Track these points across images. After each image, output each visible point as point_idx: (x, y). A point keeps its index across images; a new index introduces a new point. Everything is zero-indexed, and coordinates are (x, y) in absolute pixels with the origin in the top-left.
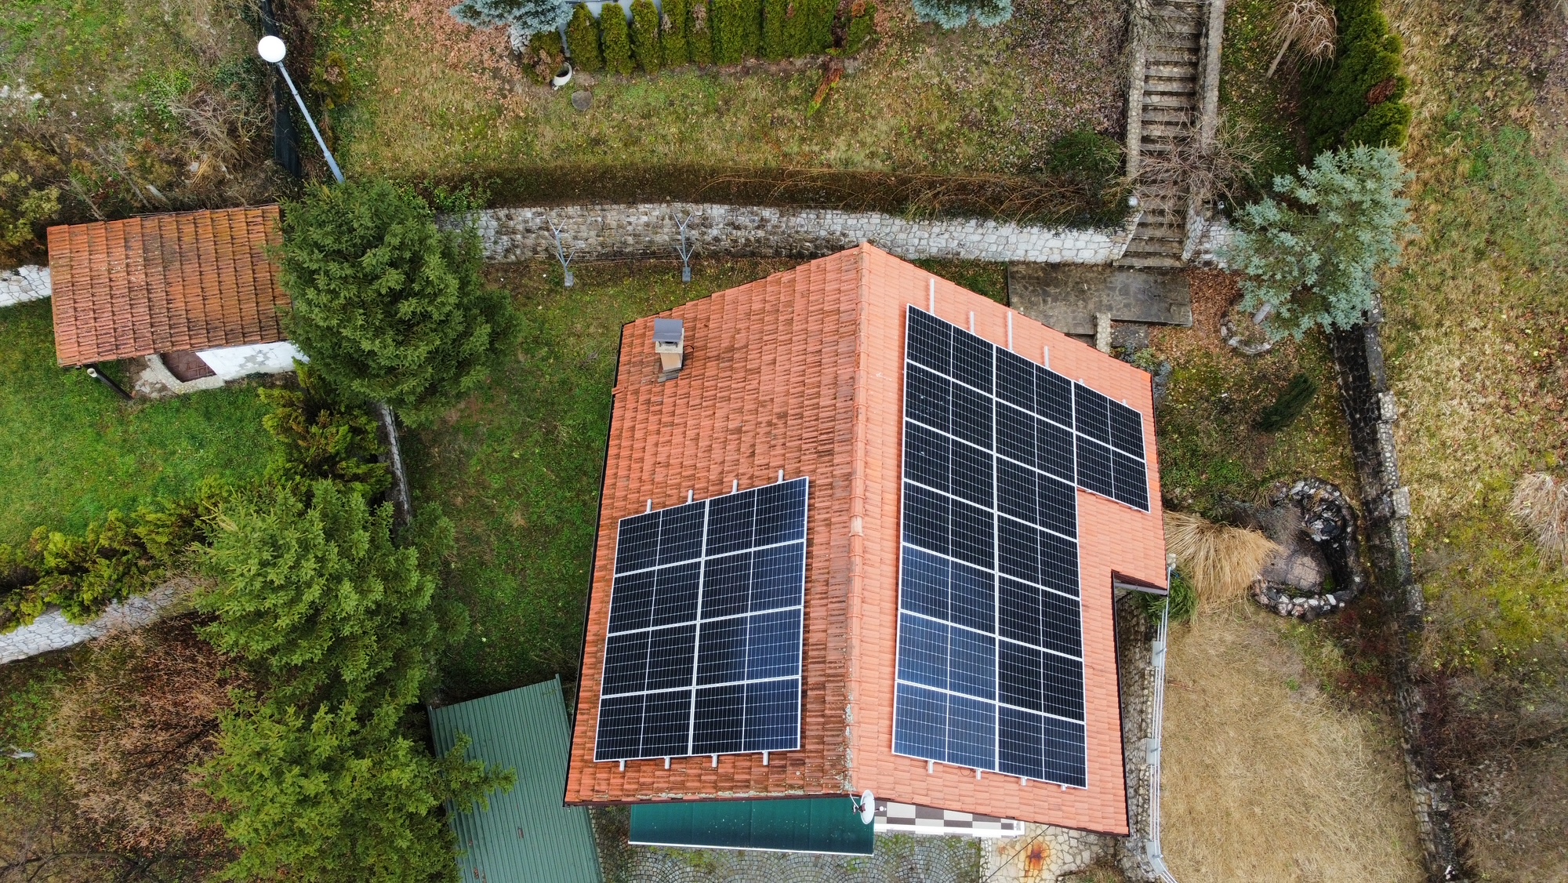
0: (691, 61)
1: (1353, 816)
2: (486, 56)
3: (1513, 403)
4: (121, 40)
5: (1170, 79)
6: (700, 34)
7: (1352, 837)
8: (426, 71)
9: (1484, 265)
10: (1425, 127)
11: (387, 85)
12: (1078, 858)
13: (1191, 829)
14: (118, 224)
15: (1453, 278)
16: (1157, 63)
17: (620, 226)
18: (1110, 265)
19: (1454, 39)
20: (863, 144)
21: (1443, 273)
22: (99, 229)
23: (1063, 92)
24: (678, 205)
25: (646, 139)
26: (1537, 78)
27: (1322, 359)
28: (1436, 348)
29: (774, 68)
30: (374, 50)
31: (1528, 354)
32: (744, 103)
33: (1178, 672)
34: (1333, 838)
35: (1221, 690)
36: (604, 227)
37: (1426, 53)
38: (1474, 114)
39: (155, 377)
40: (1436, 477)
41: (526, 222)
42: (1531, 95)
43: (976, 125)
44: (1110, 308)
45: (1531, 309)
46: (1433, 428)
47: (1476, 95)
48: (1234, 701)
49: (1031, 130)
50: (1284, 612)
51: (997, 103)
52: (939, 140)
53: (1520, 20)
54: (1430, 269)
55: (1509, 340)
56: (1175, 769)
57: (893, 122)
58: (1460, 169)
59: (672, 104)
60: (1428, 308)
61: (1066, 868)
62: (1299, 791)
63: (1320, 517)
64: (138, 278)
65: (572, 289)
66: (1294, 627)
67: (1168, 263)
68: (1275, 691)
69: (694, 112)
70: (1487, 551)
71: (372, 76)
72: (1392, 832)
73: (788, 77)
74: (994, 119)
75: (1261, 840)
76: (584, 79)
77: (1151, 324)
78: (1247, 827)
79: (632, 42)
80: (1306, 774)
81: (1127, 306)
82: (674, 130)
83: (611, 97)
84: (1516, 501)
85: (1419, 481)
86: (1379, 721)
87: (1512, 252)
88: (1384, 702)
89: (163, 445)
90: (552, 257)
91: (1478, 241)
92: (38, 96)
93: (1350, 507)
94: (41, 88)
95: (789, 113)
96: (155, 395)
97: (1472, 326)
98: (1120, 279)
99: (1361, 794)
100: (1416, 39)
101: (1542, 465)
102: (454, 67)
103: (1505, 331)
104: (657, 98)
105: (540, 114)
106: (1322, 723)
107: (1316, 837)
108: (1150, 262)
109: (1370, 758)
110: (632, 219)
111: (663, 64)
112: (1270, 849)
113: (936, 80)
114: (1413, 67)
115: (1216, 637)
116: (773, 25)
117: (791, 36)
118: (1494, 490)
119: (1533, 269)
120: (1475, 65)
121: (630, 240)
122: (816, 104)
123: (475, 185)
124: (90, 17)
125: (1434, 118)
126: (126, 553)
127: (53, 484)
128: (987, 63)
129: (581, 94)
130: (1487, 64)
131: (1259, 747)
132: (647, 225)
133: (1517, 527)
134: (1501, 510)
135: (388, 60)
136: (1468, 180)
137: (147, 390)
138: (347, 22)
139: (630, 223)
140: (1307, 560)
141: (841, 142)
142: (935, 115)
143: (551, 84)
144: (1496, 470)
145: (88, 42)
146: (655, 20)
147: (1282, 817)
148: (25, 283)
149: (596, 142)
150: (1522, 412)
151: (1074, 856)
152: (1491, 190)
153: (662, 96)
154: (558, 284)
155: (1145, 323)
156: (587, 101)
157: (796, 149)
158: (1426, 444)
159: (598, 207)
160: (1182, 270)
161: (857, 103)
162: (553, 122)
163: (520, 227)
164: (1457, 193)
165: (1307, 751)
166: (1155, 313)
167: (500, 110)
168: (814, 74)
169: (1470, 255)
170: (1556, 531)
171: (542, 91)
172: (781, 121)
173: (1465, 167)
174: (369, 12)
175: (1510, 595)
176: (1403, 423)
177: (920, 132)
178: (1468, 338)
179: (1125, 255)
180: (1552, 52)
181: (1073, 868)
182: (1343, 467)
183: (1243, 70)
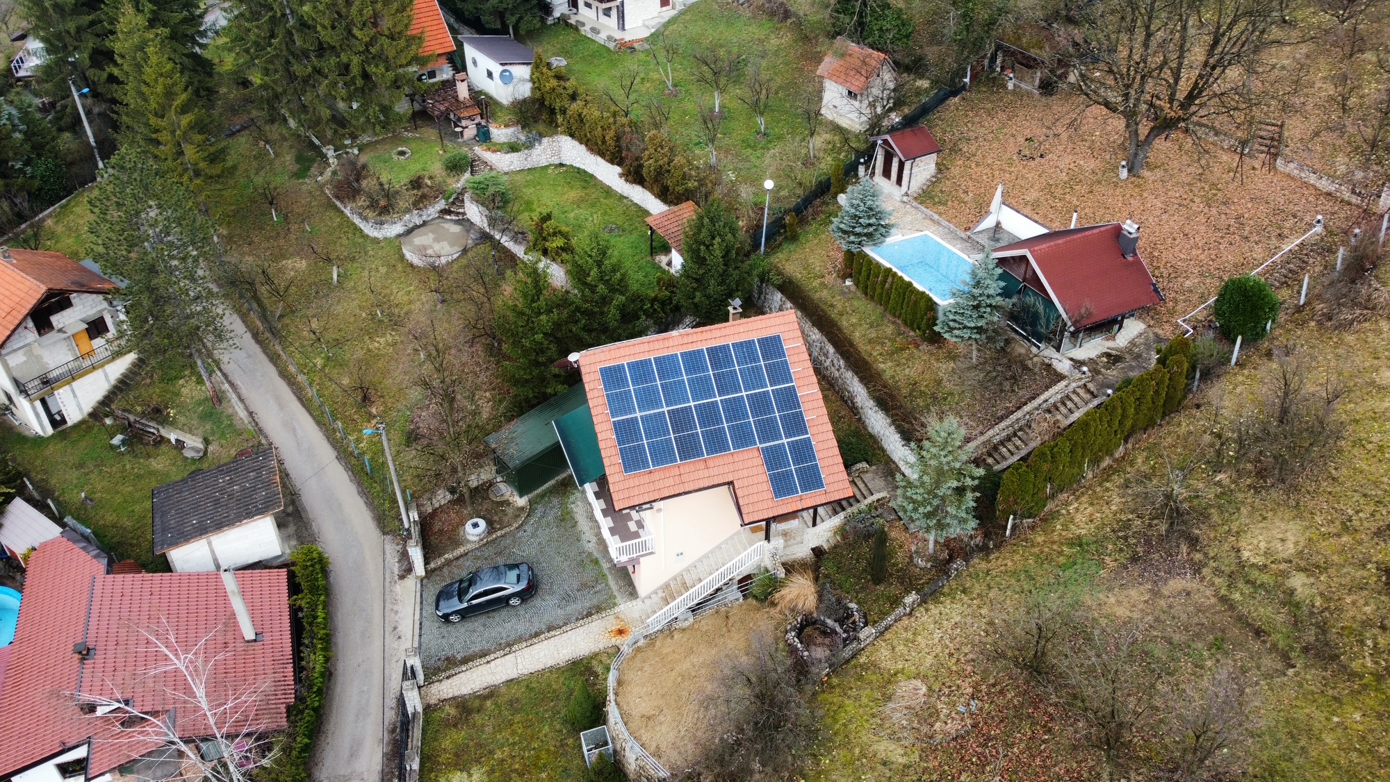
3: (956, 656)
8: (820, 251)
15: (1000, 590)
19: (1128, 520)
20: (895, 371)
21: (1000, 585)
23: (974, 414)
24: (824, 338)
25: (845, 317)
28: (960, 606)
29: (902, 328)
31: (985, 644)
32: (881, 330)
35: (733, 637)
38: (1094, 548)
39: (664, 258)
42: (1124, 562)
46: (918, 632)
47: (1105, 544)
52: (917, 392)
54: (998, 579)
56: (685, 639)
57: (912, 374)
58: (1061, 559)
59: (864, 314)
60: (977, 590)
61: (620, 646)
69: (865, 321)
70: (868, 690)
71: (807, 241)
73: (903, 334)
74: (942, 402)
76: (855, 288)
82: (854, 321)
83: (852, 298)
84: (903, 685)
89: (639, 269)
95: (888, 343)
96: (656, 261)
97: (983, 612)
101: (930, 684)
102: (828, 256)
104: (862, 309)
105: (830, 286)
107: (679, 714)
113: (942, 375)
118: (903, 674)
120: (1122, 534)
122: (899, 346)
125: (1079, 537)
128: (963, 384)
129: (847, 291)
130: (1126, 538)
132: (813, 340)
133: (889, 693)
134: (894, 683)
137: (658, 259)
138: (821, 225)
141: (889, 365)
142: (926, 384)
143: (844, 281)
144: (914, 668)
149: (832, 306)
150: (954, 661)
152: (1057, 575)
156: (846, 294)
157: (875, 354)
161: (910, 359)
162: (831, 292)
164: (1046, 566)
167: (822, 277)
168: (909, 339)
169: (1017, 589)
170: (897, 708)
171: (840, 281)
172: (883, 344)
175: (850, 709)
176: (913, 619)
177: (915, 384)
178: (974, 615)
180: (1156, 557)
181: (621, 649)
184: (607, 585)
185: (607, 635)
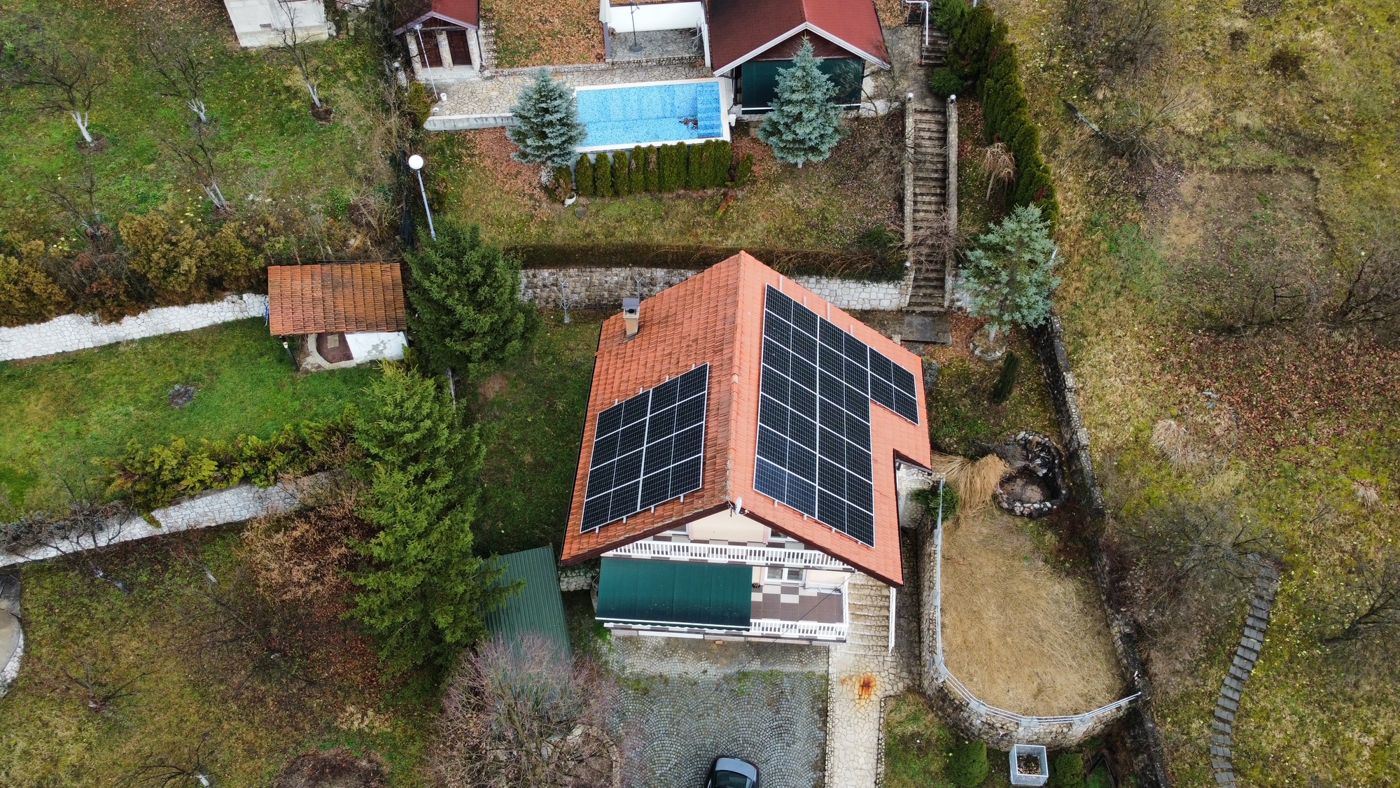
0: (646, 190)
1: (1073, 644)
2: (526, 187)
3: (1148, 380)
4: (318, 173)
5: (930, 203)
6: (652, 172)
7: (1073, 658)
8: (491, 195)
9: (1121, 299)
10: (1079, 225)
11: (467, 202)
12: (895, 687)
13: (966, 654)
14: (308, 267)
15: (1104, 308)
16: (922, 194)
17: (600, 284)
18: (901, 311)
19: (1092, 178)
20: (747, 237)
21: (1097, 305)
22: (297, 269)
23: (867, 209)
24: (636, 269)
25: (618, 234)
26: (1141, 198)
27: (1034, 363)
28: (1097, 348)
29: (695, 195)
30: (462, 183)
31: (1153, 350)
32: (677, 213)
33: (954, 553)
34: (1061, 658)
35: (981, 563)
36: (591, 285)
37: (1077, 186)
38: (1107, 218)
39: (313, 360)
40: (1105, 425)
41: (544, 279)
42: (1139, 206)
43: (814, 227)
44: (901, 333)
45: (1151, 322)
46: (1101, 395)
47: (1107, 208)
48: (990, 570)
49: (848, 230)
50: (1018, 512)
51: (827, 215)
52: (793, 235)
53: (1128, 168)
54: (1089, 303)
55: (1141, 343)
56: (954, 614)
57: (765, 225)
58: (1102, 247)
59: (634, 214)
60: (1090, 325)
61: (887, 693)
62: (1036, 628)
63: (1039, 457)
64: (318, 294)
65: (568, 325)
66: (1026, 523)
67: (936, 309)
68: (1016, 563)
69: (647, 219)
70: (1141, 468)
71: (459, 197)
72: (1102, 657)
73: (703, 199)
74: (826, 224)
75: (1012, 659)
76: (583, 200)
77: (927, 343)
78: (1003, 651)
79: (613, 176)
80: (1040, 616)
81: (910, 332)
82: (635, 228)
83: (598, 211)
84: (1155, 437)
85: (1095, 428)
86: (1086, 583)
87: (1136, 291)
88: (1088, 571)
89: (316, 396)
90: (557, 306)
91: (1117, 286)
92: (269, 200)
93: (1056, 448)
94: (271, 196)
95: (703, 219)
96: (313, 370)
97: (1118, 334)
98: (907, 319)
99: (1076, 630)
100: (1070, 179)
101: (1168, 415)
102: (508, 193)
103: (1137, 337)
104: (625, 211)
105: (556, 220)
106: (1048, 583)
107: (1049, 658)
108: (925, 309)
109: (1082, 606)
110: (608, 279)
111: (630, 192)
112: (1019, 665)
113: (791, 202)
114: (1070, 193)
115: (976, 531)
116: (694, 167)
117: (705, 174)
118: (1141, 431)
119: (1149, 300)
120: (1106, 191)
121: (606, 294)
122: (720, 213)
123: (517, 252)
124: (302, 161)
125: (1085, 221)
126: (293, 449)
127: (249, 415)
128: (820, 193)
129: (581, 208)
130: (1113, 191)
131: (1007, 599)
132: (617, 283)
133: (1157, 452)
134: (1147, 443)
135: (470, 189)
136: (1108, 253)
137: (309, 367)
138: (447, 168)
139: (606, 282)
140: (1034, 487)
141: (734, 235)
142: (790, 221)
143: (563, 202)
144: (1141, 419)
145: (300, 173)
146: (627, 162)
147: (1026, 644)
148: (244, 305)
149: (588, 235)
150: (1153, 384)
151: (892, 686)
152: (1121, 258)
153: (629, 210)
154: (560, 322)
155: (923, 342)
156: (584, 213)
157: (707, 239)
158: (1097, 405)
159: (588, 270)
160: (945, 313)
161: (744, 214)
162: (564, 224)
163: (540, 284)
164: (1101, 261)
165: (1039, 602)
166: (929, 337)
167: (532, 217)
168: (718, 198)
169: (1112, 295)
170: (1181, 454)
171: (557, 206)
172: (699, 223)
173: (1104, 246)
174: (460, 163)
175: (1156, 494)
176: (1082, 393)
177: (781, 230)
178: (1116, 342)
179: (909, 305)
180: (1148, 184)
181: (892, 693)
182: (1051, 425)
183: (972, 197)
184: (788, 675)
185: (863, 702)
